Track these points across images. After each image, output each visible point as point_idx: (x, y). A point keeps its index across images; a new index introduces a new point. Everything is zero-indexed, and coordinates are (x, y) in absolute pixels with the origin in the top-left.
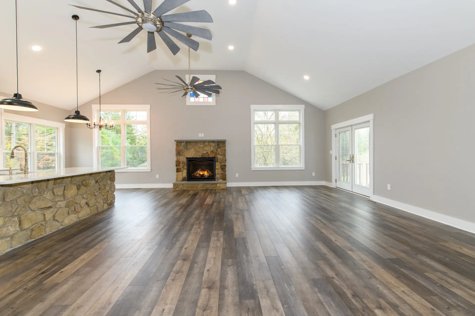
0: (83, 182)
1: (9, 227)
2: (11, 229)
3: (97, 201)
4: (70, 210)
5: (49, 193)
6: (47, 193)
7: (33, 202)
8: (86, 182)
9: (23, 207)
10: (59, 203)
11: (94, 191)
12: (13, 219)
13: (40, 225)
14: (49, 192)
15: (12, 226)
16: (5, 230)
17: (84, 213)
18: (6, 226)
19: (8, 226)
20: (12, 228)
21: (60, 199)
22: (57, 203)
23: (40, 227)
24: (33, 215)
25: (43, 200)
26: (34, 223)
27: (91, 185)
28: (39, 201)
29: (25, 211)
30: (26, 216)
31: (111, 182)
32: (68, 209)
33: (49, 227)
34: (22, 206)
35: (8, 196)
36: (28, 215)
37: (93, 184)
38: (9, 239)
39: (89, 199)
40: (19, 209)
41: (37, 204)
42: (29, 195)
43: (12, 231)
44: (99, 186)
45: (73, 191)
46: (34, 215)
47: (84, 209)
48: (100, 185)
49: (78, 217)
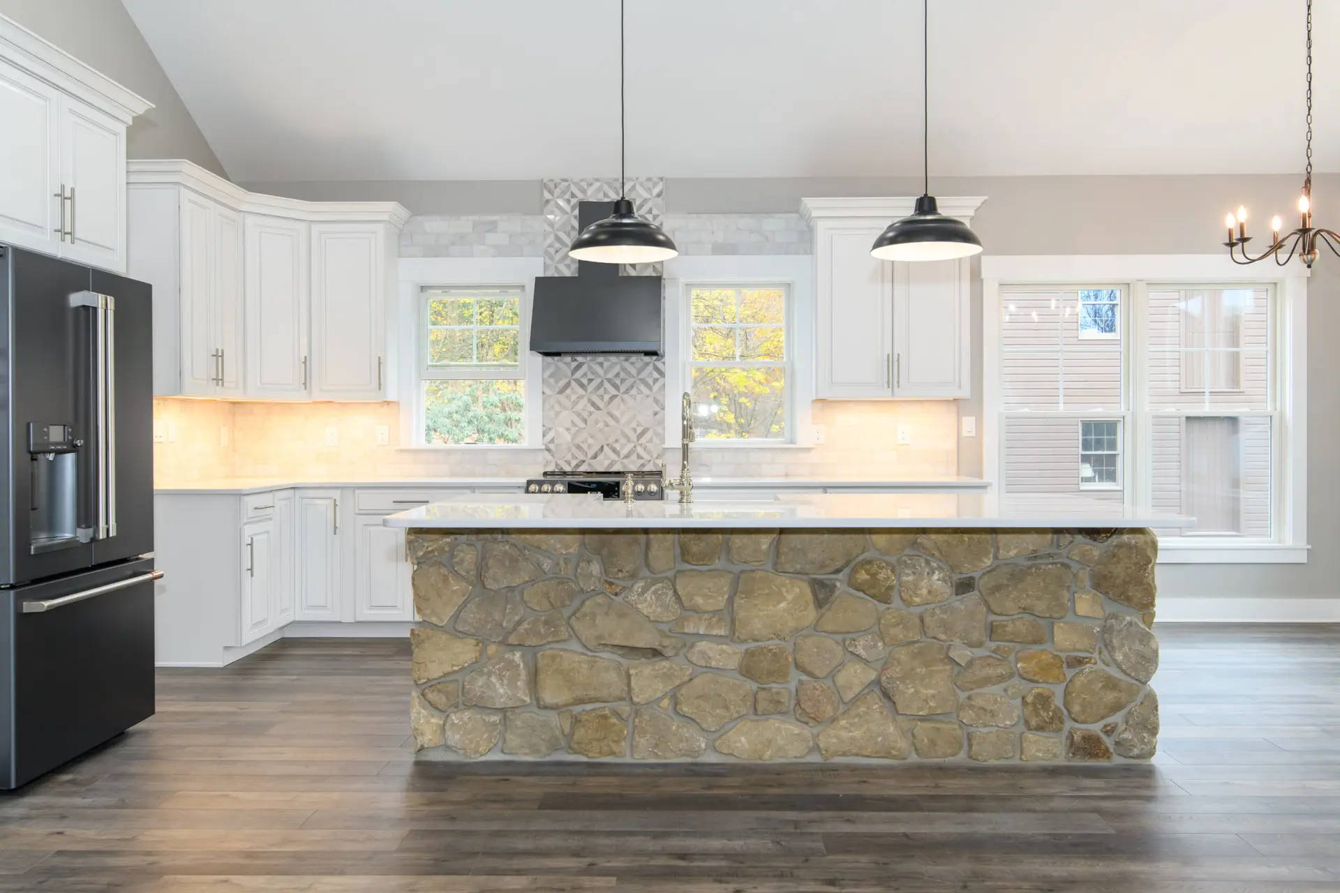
0: (857, 572)
1: (493, 679)
2: (498, 685)
3: (969, 698)
4: (762, 695)
5: (655, 593)
6: (645, 590)
7: (585, 615)
8: (874, 575)
9: (546, 623)
10: (703, 645)
11: (943, 637)
12: (507, 656)
13: (607, 712)
14: (653, 588)
15: (501, 678)
16: (480, 683)
17: (857, 734)
18: (485, 670)
19: (490, 674)
20: (502, 685)
21: (709, 626)
22: (693, 646)
23: (605, 717)
24: (580, 662)
25: (622, 615)
26: (579, 693)
27: (917, 600)
28: (607, 614)
29: (550, 639)
30: (553, 658)
31: (1112, 608)
32: (754, 686)
33: (648, 736)
34: (542, 616)
35: (491, 571)
36: (561, 657)
37: (930, 592)
38: (495, 718)
39: (895, 671)
40: (525, 625)
41: (597, 622)
42: (562, 582)
43: (502, 697)
44: (990, 610)
45: (783, 605)
46: (585, 666)
47: (858, 715)
48: (993, 607)
49: (811, 744)
